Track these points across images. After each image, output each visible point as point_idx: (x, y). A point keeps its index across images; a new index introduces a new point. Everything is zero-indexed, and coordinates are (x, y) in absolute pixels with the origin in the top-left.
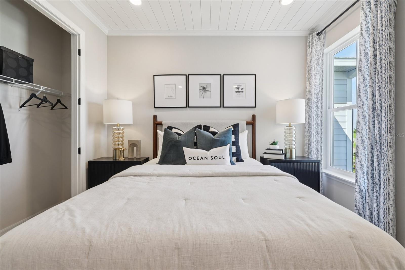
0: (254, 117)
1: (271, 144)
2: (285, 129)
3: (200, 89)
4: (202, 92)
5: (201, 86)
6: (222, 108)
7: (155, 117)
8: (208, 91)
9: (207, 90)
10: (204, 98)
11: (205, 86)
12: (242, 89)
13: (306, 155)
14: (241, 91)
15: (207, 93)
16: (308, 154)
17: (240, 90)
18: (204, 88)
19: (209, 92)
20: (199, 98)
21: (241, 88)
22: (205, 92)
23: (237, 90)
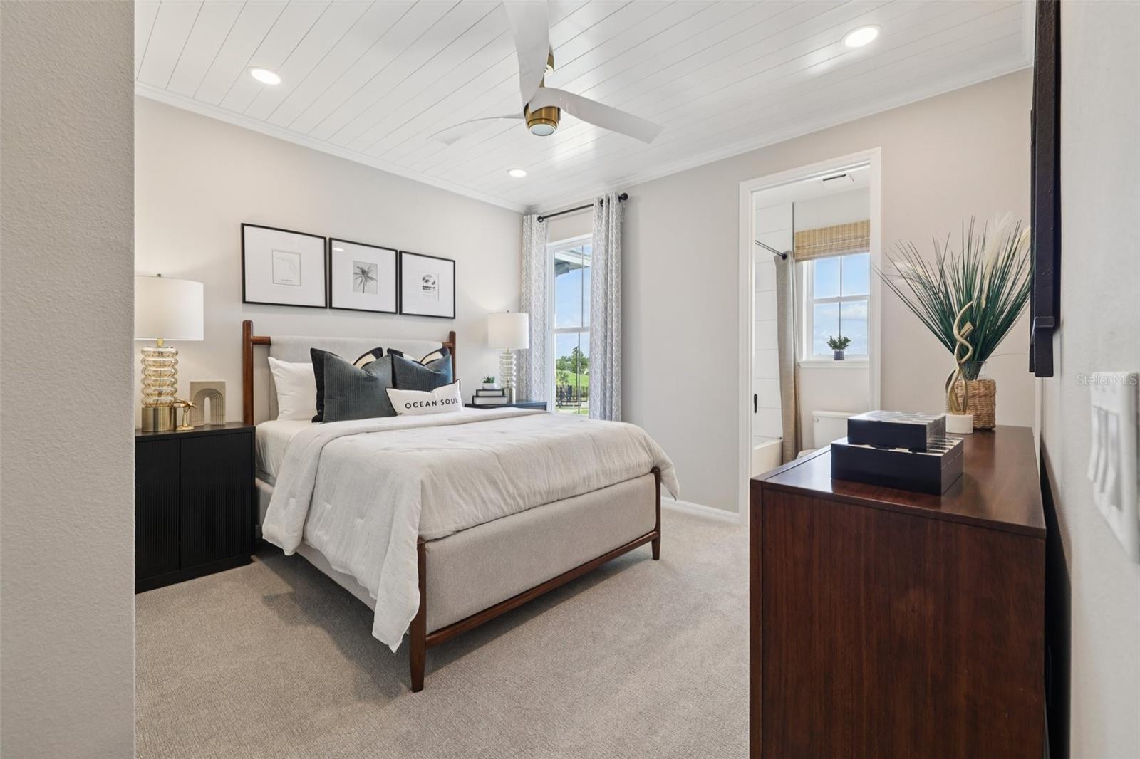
0: (452, 335)
1: (485, 382)
2: (501, 357)
3: (356, 274)
4: (360, 279)
5: (358, 268)
6: (398, 316)
7: (247, 325)
8: (372, 278)
9: (369, 277)
10: (363, 292)
11: (366, 269)
12: (434, 283)
13: (524, 397)
14: (433, 286)
15: (371, 284)
16: (527, 396)
17: (429, 284)
18: (364, 272)
19: (374, 282)
20: (354, 291)
21: (431, 280)
22: (366, 280)
23: (425, 284)
